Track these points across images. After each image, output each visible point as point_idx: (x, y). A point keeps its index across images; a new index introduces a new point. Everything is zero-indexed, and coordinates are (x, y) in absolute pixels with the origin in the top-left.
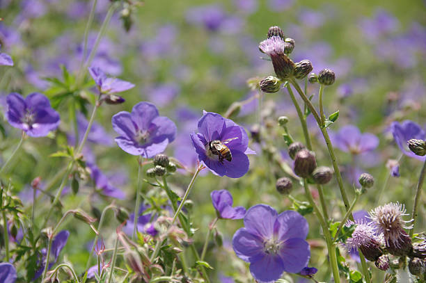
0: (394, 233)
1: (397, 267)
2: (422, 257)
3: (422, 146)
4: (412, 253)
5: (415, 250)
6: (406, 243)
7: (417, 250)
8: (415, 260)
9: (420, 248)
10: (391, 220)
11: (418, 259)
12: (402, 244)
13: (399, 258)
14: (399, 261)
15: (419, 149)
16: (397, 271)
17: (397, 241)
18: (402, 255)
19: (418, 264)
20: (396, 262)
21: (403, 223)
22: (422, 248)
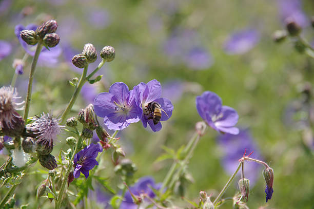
0: (7, 115)
1: (12, 147)
2: (33, 136)
3: (33, 35)
4: (25, 133)
5: (28, 131)
6: (20, 124)
7: (30, 131)
8: (28, 139)
9: (32, 127)
10: (4, 102)
11: (30, 138)
12: (16, 125)
13: (14, 139)
14: (14, 142)
15: (30, 39)
16: (13, 151)
17: (10, 122)
18: (15, 135)
19: (30, 143)
20: (11, 143)
21: (16, 105)
22: (34, 128)
